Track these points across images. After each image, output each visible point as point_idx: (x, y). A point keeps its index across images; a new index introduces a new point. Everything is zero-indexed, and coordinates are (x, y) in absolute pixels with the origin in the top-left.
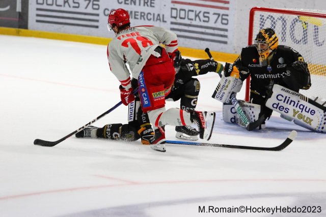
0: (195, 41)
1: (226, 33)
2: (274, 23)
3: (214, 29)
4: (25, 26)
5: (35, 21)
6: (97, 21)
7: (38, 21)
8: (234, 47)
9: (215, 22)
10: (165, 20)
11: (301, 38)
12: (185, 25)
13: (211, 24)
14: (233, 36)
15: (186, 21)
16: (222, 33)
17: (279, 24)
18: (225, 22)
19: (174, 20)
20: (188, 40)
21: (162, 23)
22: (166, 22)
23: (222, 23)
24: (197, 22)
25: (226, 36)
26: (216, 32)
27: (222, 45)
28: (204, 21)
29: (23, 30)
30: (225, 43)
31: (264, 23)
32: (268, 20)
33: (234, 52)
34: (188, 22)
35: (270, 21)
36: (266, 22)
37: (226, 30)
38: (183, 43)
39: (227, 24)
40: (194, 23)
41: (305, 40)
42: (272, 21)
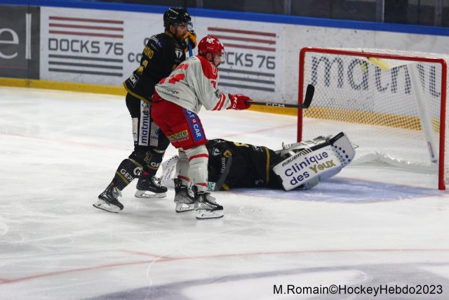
2: (328, 65)
3: (258, 74)
4: (37, 76)
5: (47, 70)
6: (121, 68)
7: (50, 70)
8: (282, 95)
9: (260, 66)
11: (360, 83)
13: (255, 68)
14: (281, 82)
16: (268, 79)
18: (271, 65)
23: (268, 67)
24: (238, 67)
25: (272, 83)
28: (246, 65)
29: (34, 81)
30: (272, 90)
31: (317, 66)
32: (321, 62)
34: (228, 67)
35: (324, 63)
36: (319, 65)
37: (273, 75)
39: (273, 68)
40: (234, 67)
41: (365, 84)
42: (326, 63)
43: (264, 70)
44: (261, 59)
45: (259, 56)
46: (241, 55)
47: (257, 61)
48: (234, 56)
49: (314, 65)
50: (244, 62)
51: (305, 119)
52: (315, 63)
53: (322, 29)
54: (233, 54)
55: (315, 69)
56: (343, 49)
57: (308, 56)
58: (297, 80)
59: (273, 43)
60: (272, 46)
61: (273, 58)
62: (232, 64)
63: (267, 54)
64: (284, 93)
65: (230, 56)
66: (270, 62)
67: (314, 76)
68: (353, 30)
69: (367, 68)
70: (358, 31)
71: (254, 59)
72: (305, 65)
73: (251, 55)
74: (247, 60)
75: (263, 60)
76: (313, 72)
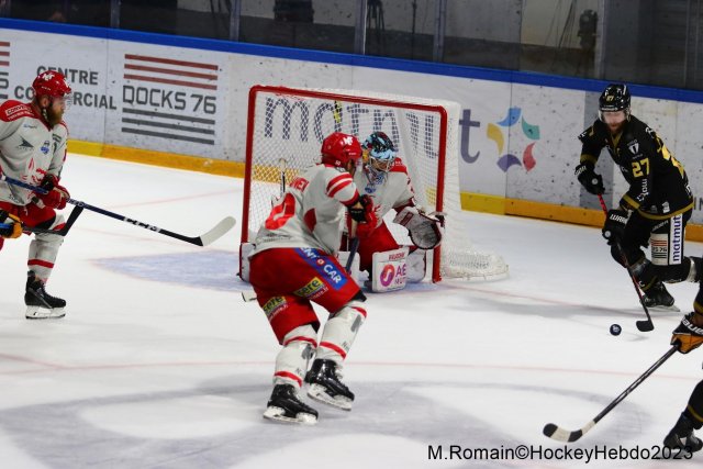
0: (163, 139)
1: (212, 127)
10: (114, 105)
12: (147, 113)
15: (148, 108)
17: (297, 114)
18: (210, 108)
19: (128, 106)
20: (151, 137)
21: (109, 110)
22: (115, 108)
23: (206, 111)
24: (165, 109)
25: (211, 132)
26: (196, 125)
27: (207, 146)
28: (176, 107)
30: (211, 142)
31: (272, 111)
33: (224, 157)
37: (213, 122)
38: (143, 143)
39: (213, 112)
40: (160, 110)
43: (201, 114)
44: (197, 100)
45: (193, 96)
46: (170, 93)
47: (191, 102)
48: (161, 94)
49: (268, 109)
50: (174, 103)
51: (254, 184)
52: (270, 107)
53: (281, 61)
54: (159, 91)
55: (270, 115)
56: (309, 89)
57: (261, 97)
58: (245, 130)
59: (214, 78)
60: (212, 83)
61: (214, 98)
62: (157, 105)
63: (205, 93)
64: (227, 147)
65: (154, 94)
66: (208, 104)
67: (268, 126)
68: (323, 64)
69: (341, 115)
70: (330, 65)
71: (186, 98)
72: (257, 109)
73: (184, 94)
74: (178, 100)
75: (200, 101)
76: (267, 119)
